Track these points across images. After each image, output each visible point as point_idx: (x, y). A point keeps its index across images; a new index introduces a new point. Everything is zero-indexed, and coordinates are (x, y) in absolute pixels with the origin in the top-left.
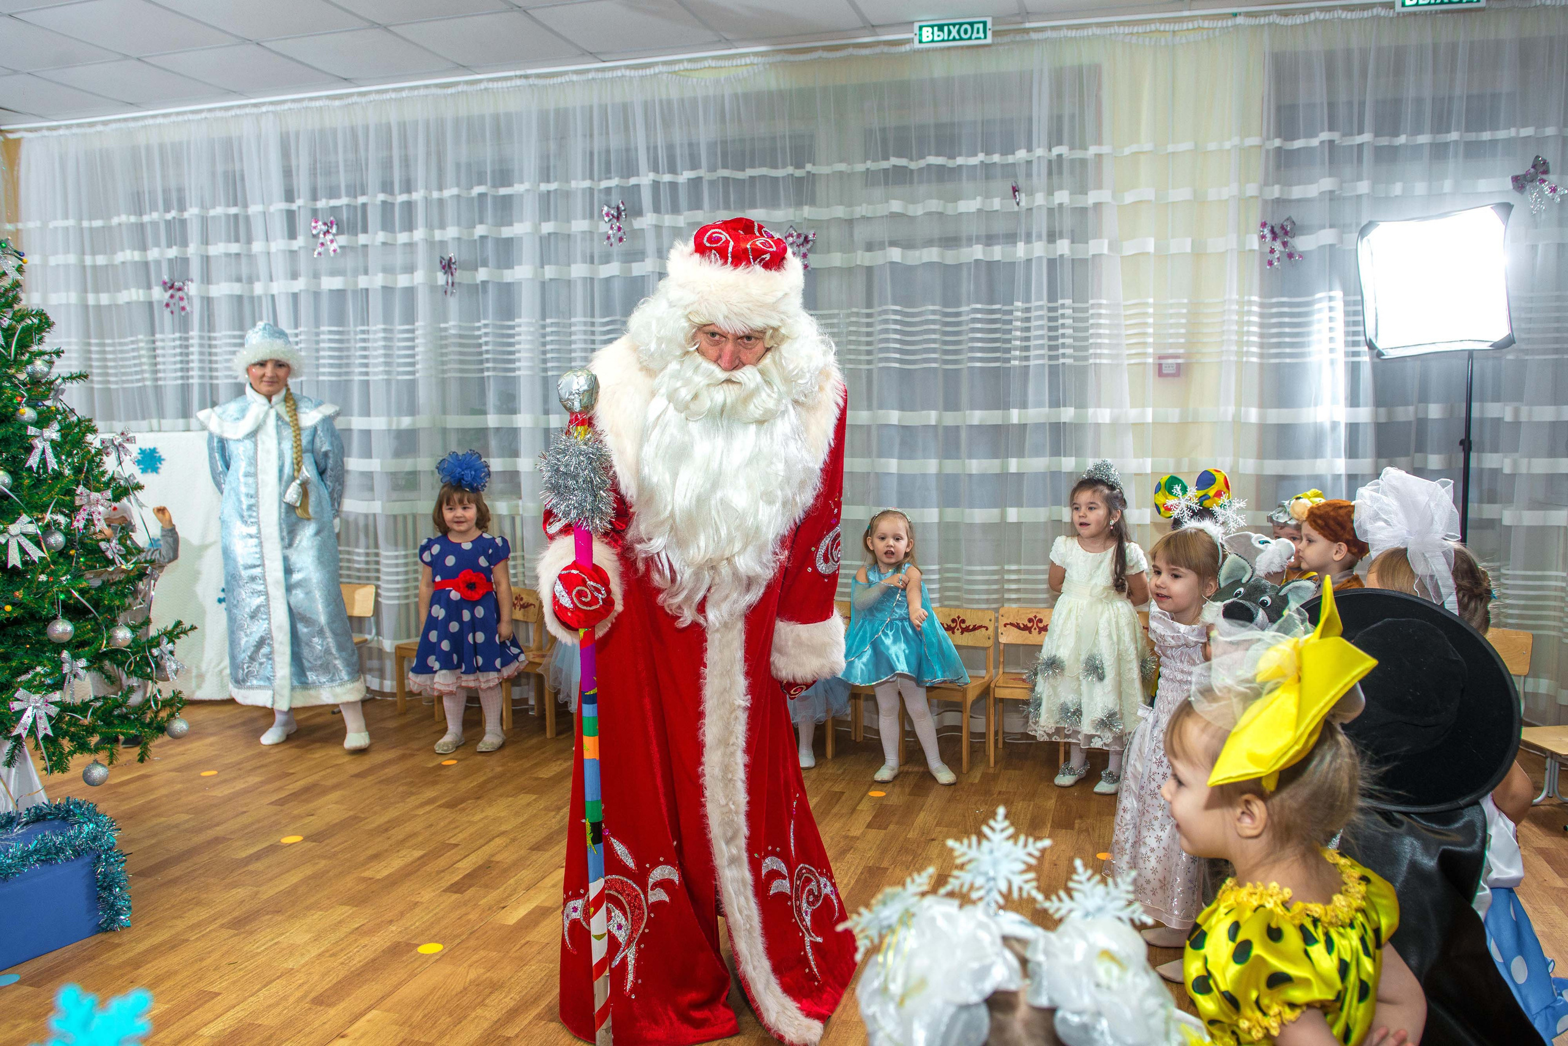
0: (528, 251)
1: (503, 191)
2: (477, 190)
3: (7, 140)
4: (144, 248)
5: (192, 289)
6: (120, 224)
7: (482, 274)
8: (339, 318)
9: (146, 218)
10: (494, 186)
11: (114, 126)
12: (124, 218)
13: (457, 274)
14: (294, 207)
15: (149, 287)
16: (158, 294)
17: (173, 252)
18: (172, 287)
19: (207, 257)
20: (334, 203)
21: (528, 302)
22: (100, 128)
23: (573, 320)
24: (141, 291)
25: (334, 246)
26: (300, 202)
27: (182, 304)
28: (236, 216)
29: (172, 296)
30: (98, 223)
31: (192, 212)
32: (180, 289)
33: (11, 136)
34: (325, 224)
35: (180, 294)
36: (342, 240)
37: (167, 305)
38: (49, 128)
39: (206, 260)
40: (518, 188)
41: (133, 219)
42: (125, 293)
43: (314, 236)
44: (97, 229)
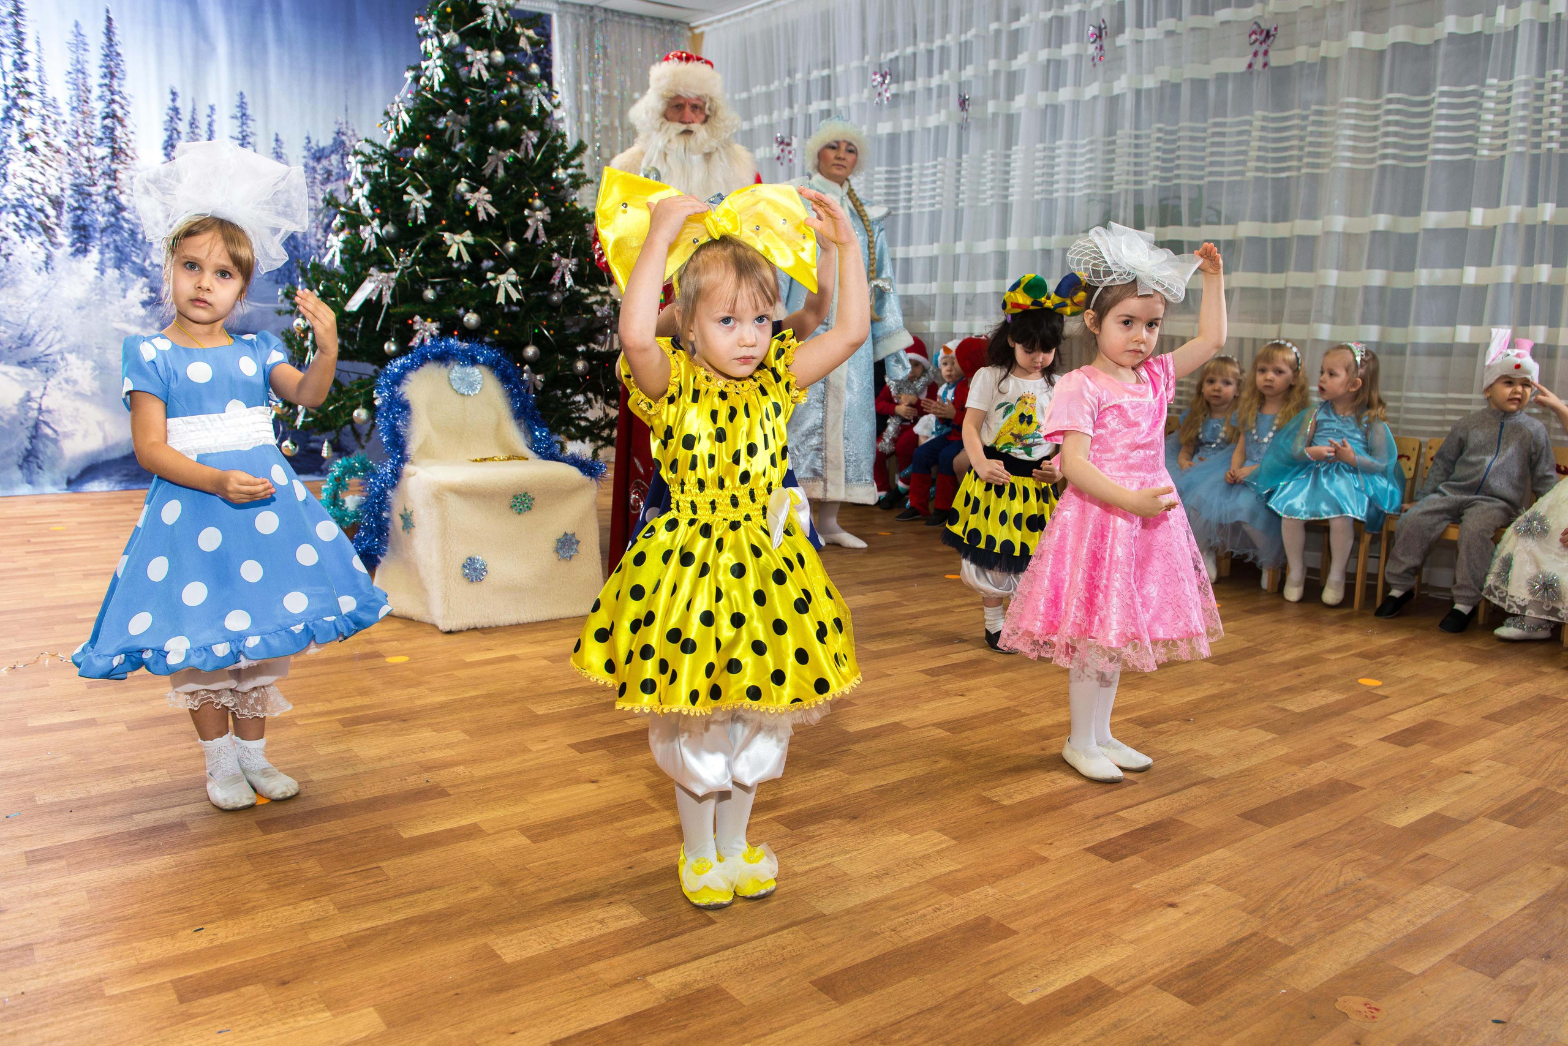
0: (1030, 81)
1: (1015, 26)
2: (993, 26)
3: (694, 35)
4: (770, 113)
5: (795, 142)
6: (757, 95)
7: (991, 107)
8: (893, 159)
9: (772, 87)
10: (1010, 21)
11: (756, 12)
12: (758, 89)
13: (970, 109)
14: (866, 65)
15: (771, 147)
16: (776, 150)
17: (786, 114)
18: (782, 143)
19: (810, 115)
20: (891, 55)
21: (1025, 128)
22: (747, 15)
23: (1058, 143)
24: (767, 149)
25: (888, 95)
26: (867, 58)
27: (791, 156)
28: (829, 77)
29: (782, 151)
30: (744, 95)
31: (799, 76)
32: (789, 144)
33: (697, 31)
34: (882, 76)
35: (789, 148)
36: (894, 88)
37: (778, 158)
38: (719, 21)
39: (808, 117)
40: (1024, 20)
41: (764, 89)
42: (757, 151)
43: (874, 87)
44: (744, 100)
